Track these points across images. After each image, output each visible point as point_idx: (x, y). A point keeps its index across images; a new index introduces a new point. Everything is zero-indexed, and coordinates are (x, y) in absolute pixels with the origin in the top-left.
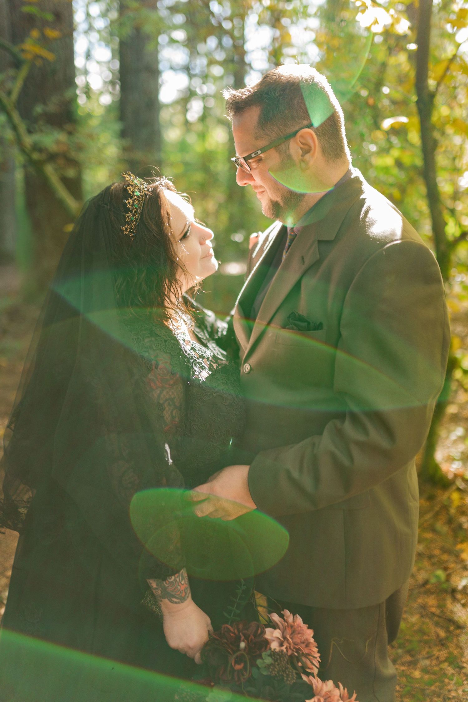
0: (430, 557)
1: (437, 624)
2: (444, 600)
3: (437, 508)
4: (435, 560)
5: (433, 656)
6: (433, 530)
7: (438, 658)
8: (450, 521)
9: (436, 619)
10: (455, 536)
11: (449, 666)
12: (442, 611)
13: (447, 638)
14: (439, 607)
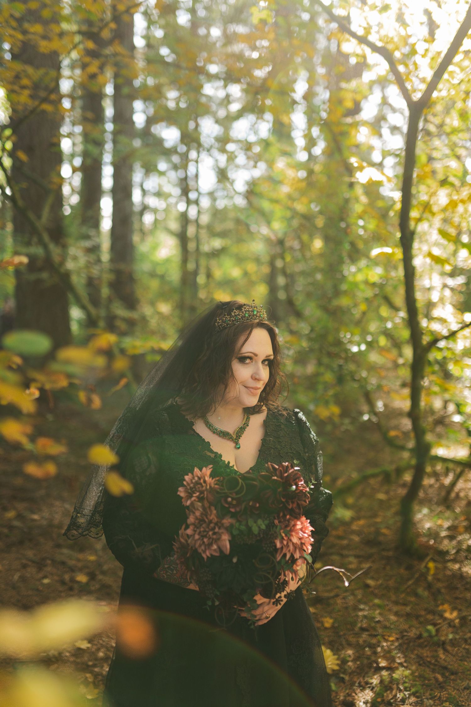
0: (417, 617)
1: (434, 671)
2: (436, 651)
3: (417, 576)
4: (422, 619)
5: (435, 696)
6: (416, 595)
7: (440, 698)
8: (429, 587)
9: (432, 667)
10: (435, 600)
11: (450, 704)
12: (436, 661)
13: (445, 682)
14: (433, 657)
